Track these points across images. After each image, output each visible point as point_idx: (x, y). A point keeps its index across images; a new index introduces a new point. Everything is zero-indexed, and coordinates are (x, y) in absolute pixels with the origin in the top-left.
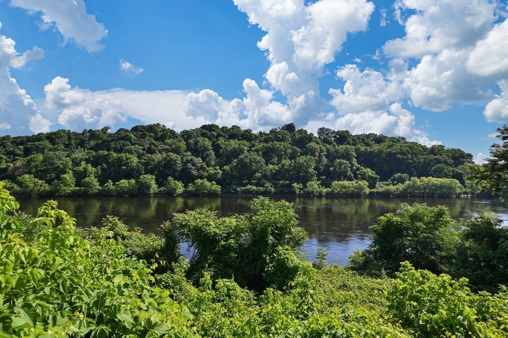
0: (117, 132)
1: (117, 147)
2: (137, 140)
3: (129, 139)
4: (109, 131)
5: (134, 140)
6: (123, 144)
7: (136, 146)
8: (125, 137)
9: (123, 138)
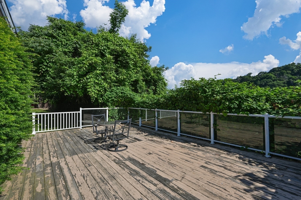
0: (258, 75)
1: (262, 84)
2: (276, 78)
3: (270, 78)
4: (252, 75)
5: (274, 78)
6: (266, 81)
7: (278, 81)
8: (267, 77)
9: (264, 78)
